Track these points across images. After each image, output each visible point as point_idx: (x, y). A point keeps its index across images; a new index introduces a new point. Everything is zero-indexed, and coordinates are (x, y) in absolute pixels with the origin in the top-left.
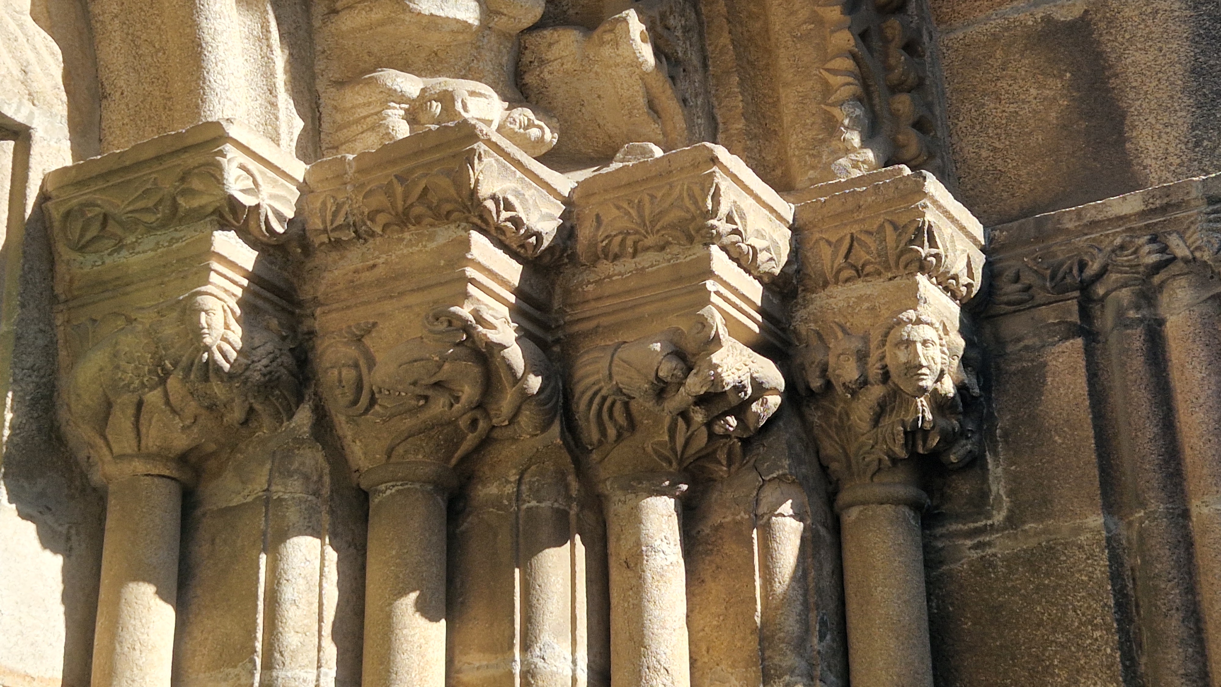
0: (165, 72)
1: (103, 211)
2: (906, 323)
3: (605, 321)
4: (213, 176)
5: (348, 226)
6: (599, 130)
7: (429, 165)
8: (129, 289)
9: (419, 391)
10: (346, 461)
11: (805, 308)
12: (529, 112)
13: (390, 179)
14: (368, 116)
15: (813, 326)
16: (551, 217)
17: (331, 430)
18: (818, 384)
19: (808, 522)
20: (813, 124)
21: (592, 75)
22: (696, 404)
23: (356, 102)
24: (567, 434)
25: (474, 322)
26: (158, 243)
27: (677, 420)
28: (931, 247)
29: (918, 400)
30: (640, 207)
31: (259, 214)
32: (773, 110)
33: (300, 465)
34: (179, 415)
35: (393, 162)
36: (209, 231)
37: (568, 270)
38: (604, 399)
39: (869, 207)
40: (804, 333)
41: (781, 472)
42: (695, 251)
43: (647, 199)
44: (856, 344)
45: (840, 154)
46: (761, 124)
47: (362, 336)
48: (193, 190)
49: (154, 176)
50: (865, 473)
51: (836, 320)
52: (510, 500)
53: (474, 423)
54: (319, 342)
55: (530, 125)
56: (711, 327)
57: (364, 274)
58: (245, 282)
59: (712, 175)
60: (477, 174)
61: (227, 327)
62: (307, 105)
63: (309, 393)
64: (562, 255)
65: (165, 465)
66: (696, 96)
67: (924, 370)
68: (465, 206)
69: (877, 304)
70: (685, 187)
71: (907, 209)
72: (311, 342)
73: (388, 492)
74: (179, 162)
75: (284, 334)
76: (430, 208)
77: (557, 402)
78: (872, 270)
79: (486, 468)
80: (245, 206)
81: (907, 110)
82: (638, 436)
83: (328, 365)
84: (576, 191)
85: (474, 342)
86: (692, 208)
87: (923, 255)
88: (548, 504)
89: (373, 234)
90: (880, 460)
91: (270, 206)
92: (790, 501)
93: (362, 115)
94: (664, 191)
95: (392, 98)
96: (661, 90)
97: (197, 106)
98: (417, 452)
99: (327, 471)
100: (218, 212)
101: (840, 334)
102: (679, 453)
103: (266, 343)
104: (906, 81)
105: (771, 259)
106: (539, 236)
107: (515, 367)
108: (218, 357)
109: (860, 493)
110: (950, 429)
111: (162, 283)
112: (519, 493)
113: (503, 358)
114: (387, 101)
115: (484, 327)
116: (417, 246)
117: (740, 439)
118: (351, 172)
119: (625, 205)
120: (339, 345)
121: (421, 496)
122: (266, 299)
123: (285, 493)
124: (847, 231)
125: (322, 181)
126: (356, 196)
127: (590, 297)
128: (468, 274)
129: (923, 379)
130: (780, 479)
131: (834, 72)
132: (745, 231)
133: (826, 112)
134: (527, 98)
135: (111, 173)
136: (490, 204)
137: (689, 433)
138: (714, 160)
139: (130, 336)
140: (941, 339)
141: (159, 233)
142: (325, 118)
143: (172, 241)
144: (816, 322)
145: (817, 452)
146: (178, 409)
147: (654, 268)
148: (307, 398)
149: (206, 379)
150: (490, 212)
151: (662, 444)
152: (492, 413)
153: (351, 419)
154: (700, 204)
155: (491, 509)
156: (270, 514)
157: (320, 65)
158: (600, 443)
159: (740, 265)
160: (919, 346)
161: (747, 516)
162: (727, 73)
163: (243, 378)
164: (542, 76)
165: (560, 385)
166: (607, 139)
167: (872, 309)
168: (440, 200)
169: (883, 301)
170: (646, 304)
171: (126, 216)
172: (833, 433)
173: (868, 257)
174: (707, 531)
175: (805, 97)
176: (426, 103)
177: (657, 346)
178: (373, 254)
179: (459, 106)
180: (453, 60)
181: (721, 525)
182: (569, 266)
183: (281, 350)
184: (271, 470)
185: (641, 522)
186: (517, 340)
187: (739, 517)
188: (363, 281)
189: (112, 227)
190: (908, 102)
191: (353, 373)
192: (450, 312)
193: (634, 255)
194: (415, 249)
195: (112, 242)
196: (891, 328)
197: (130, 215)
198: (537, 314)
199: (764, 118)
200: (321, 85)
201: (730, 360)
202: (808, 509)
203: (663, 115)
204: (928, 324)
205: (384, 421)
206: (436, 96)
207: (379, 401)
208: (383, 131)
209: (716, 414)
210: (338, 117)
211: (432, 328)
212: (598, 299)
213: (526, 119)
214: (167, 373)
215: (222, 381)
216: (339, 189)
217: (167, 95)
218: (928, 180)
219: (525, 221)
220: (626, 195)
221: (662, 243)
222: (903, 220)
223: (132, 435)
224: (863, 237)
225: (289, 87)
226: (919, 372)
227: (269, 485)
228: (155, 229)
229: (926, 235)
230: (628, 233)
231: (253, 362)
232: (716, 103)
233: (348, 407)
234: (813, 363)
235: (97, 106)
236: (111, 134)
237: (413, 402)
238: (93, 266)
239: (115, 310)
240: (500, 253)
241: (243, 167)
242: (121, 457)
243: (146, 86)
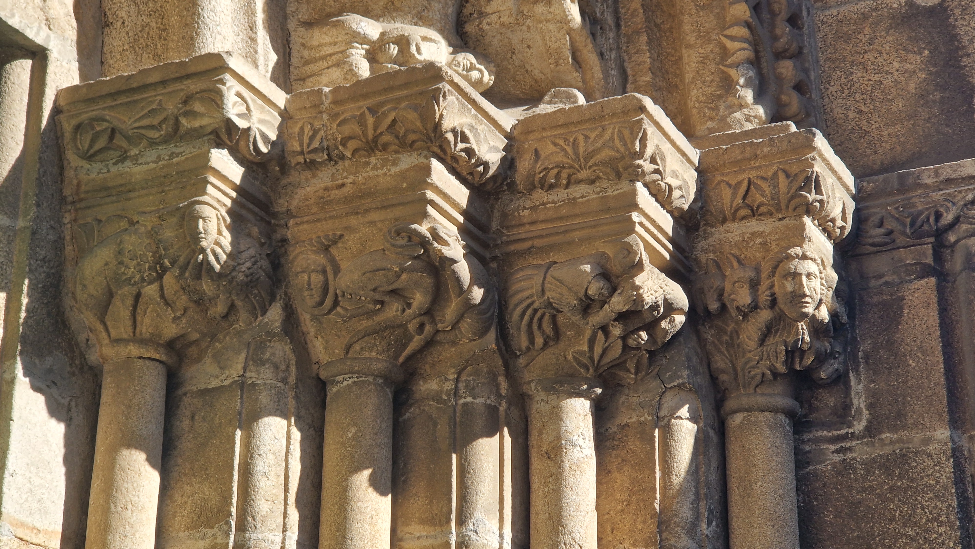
0: (161, 7)
1: (112, 126)
2: (794, 258)
3: (538, 243)
4: (214, 100)
5: (322, 150)
6: (526, 75)
7: (399, 100)
8: (132, 195)
9: (377, 296)
10: (308, 354)
11: (705, 240)
12: (471, 58)
13: (362, 110)
14: (334, 54)
15: (712, 256)
16: (496, 149)
17: (297, 327)
18: (716, 307)
19: (701, 425)
20: (712, 81)
21: (525, 28)
22: (616, 320)
23: (322, 41)
24: (500, 340)
25: (431, 238)
26: (159, 157)
27: (597, 332)
28: (816, 194)
29: (799, 324)
30: (575, 145)
31: (249, 135)
32: (675, 67)
33: (271, 355)
34: (171, 307)
35: (365, 96)
36: (206, 148)
37: (506, 196)
38: (536, 311)
39: (765, 157)
40: (704, 261)
41: (681, 381)
42: (622, 186)
43: (581, 139)
44: (750, 274)
45: (735, 109)
47: (329, 246)
48: (195, 112)
49: (159, 98)
50: (750, 384)
51: (732, 252)
52: (449, 395)
53: (422, 326)
54: (291, 249)
55: (472, 68)
56: (636, 253)
57: (333, 192)
58: (234, 194)
59: (640, 121)
60: (441, 110)
61: (220, 233)
62: (279, 41)
63: (280, 293)
64: (502, 184)
65: (156, 350)
66: (611, 51)
67: (807, 299)
68: (429, 138)
69: (768, 241)
70: (616, 130)
71: (799, 161)
72: (283, 249)
73: (345, 383)
74: (183, 87)
75: (263, 241)
76: (397, 137)
77: (494, 312)
78: (765, 210)
79: (427, 366)
80: (239, 128)
81: (789, 74)
82: (562, 345)
83: (299, 269)
84: (517, 128)
85: (429, 256)
86: (622, 149)
87: (811, 200)
88: (482, 400)
89: (342, 157)
90: (763, 374)
91: (258, 129)
92: (687, 407)
93: (327, 52)
94: (597, 132)
95: (356, 40)
96: (584, 44)
97: (192, 38)
98: (371, 350)
99: (293, 362)
100: (215, 132)
101: (736, 264)
102: (596, 361)
103: (249, 248)
104: (788, 49)
105: (682, 196)
106: (486, 165)
107: (462, 280)
108: (211, 258)
109: (745, 401)
110: (823, 350)
111: (163, 192)
112: (456, 389)
113: (453, 271)
114: (351, 42)
115: (439, 244)
116: (382, 169)
117: (649, 351)
118: (327, 103)
119: (561, 143)
120: (309, 253)
121: (373, 388)
122: (249, 210)
123: (258, 379)
124: (745, 176)
125: (300, 109)
126: (331, 123)
127: (525, 221)
128: (428, 196)
129: (806, 307)
130: (680, 387)
131: (732, 38)
132: (665, 171)
133: (723, 72)
135: (119, 93)
136: (450, 136)
137: (606, 345)
138: (642, 109)
139: (133, 237)
140: (821, 273)
141: (160, 148)
142: (294, 54)
143: (172, 155)
144: (714, 252)
145: (709, 365)
146: (170, 302)
147: (585, 199)
148: (278, 298)
149: (198, 277)
150: (449, 142)
151: (582, 353)
152: (438, 319)
153: (315, 318)
154: (629, 146)
155: (431, 403)
156: (244, 397)
157: (291, 8)
158: (528, 349)
159: (657, 201)
160: (804, 278)
161: (650, 418)
162: (637, 32)
163: (230, 277)
164: (481, 26)
165: (497, 297)
166: (533, 83)
167: (764, 244)
168: (407, 132)
169: (773, 238)
170: (576, 230)
171: (133, 131)
172: (723, 349)
173: (762, 199)
174: (614, 429)
175: (706, 58)
176: (385, 45)
177: (588, 268)
178: (342, 175)
179: (413, 49)
180: (407, 9)
181: (627, 425)
182: (507, 192)
183: (260, 255)
184: (246, 359)
185: (561, 420)
186: (465, 256)
187: (643, 419)
188: (332, 198)
189: (119, 141)
190: (791, 68)
191: (321, 278)
192: (410, 229)
193: (567, 186)
194: (380, 172)
195: (118, 153)
196: (781, 261)
197: (135, 131)
198: (479, 233)
199: (668, 73)
200: (291, 25)
201: (650, 283)
202: (702, 413)
203: (583, 65)
204: (811, 259)
205: (345, 321)
206: (394, 40)
207: (341, 304)
208: (347, 67)
209: (632, 329)
210: (306, 53)
211: (394, 242)
212: (533, 223)
213: (468, 62)
214: (165, 270)
215: (212, 280)
216: (316, 117)
217: (162, 27)
218: (817, 137)
219: (477, 152)
220: (562, 134)
221: (593, 177)
222: (794, 169)
223: (129, 323)
224: (759, 182)
225: (267, 25)
226: (803, 300)
227: (244, 372)
228: (157, 144)
229: (813, 184)
230: (564, 167)
231: (239, 264)
232: (626, 58)
233: (314, 307)
234: (712, 288)
235: (100, 33)
236: (112, 58)
237: (371, 306)
238: (98, 173)
239: (119, 213)
240: (452, 178)
241: (239, 95)
242: (118, 341)
243: (144, 18)
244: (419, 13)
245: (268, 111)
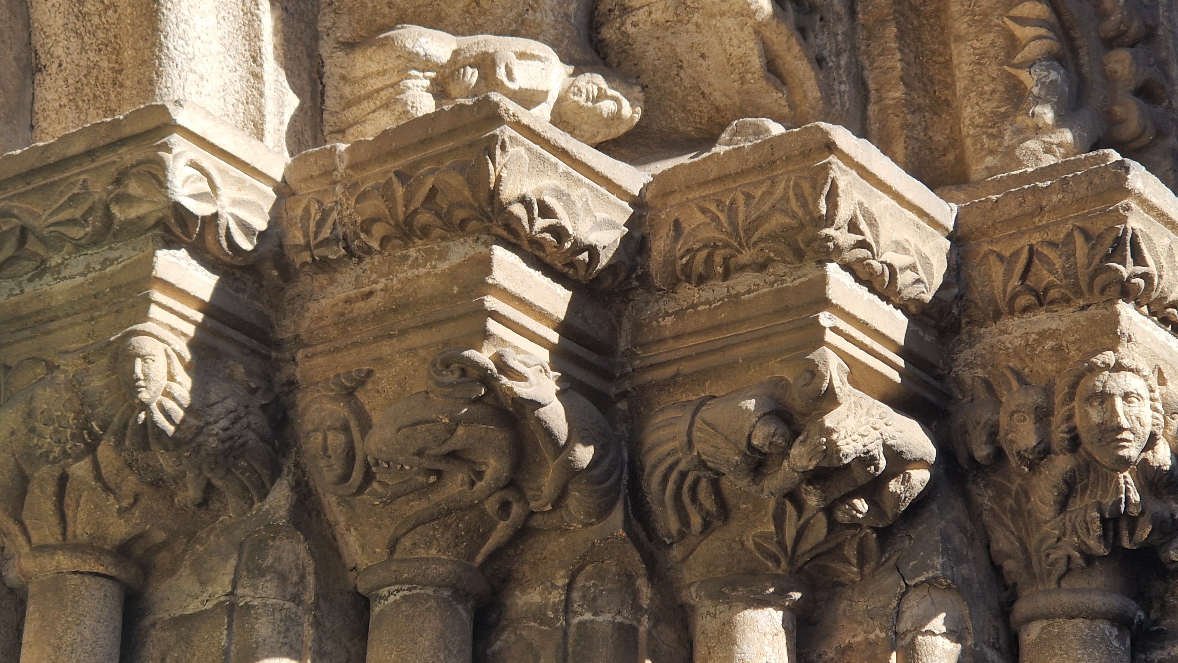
0: (115, 37)
1: (21, 223)
2: (1102, 370)
3: (686, 367)
4: (155, 177)
5: (336, 240)
6: (702, 101)
7: (439, 158)
8: (52, 326)
9: (426, 463)
10: (340, 556)
11: (971, 347)
12: (599, 79)
13: (389, 175)
14: (382, 89)
15: (980, 372)
16: (611, 225)
17: (318, 514)
18: (985, 453)
19: (969, 643)
20: (993, 91)
21: (691, 27)
22: (809, 482)
23: (369, 70)
24: (634, 522)
25: (495, 370)
26: (88, 266)
27: (784, 504)
28: (1136, 264)
29: (1121, 476)
30: (732, 209)
31: (218, 225)
32: (944, 72)
33: (275, 560)
34: (114, 493)
35: (394, 154)
36: (150, 249)
37: (639, 296)
38: (683, 475)
39: (1055, 209)
40: (969, 381)
41: (931, 575)
42: (805, 272)
43: (741, 199)
44: (1035, 398)
45: (1028, 134)
46: (927, 92)
47: (354, 389)
48: (129, 195)
49: (82, 177)
50: (1049, 574)
51: (1011, 364)
52: (556, 611)
53: (505, 507)
54: (300, 395)
55: (601, 96)
56: (823, 377)
57: (357, 305)
58: (199, 317)
59: (826, 167)
60: (499, 169)
61: (171, 377)
62: (305, 75)
63: (288, 464)
64: (628, 277)
65: (98, 559)
66: (838, 54)
67: (1125, 435)
68: (484, 213)
69: (1064, 343)
70: (792, 183)
71: (1105, 213)
72: (291, 396)
73: (392, 599)
74: (115, 158)
75: (253, 385)
76: (438, 215)
77: (620, 478)
78: (1057, 295)
79: (526, 568)
80: (197, 217)
81: (1126, 71)
82: (735, 525)
83: (310, 427)
84: (650, 188)
85: (497, 398)
86: (800, 212)
87: (1126, 275)
88: (608, 617)
89: (369, 251)
90: (1069, 558)
91: (233, 215)
92: (943, 615)
93: (375, 87)
94: (764, 188)
95: (413, 65)
96: (785, 46)
97: (151, 82)
98: (428, 546)
99: (311, 569)
100: (161, 223)
101: (1015, 384)
102: (789, 549)
103: (226, 398)
104: (1124, 33)
105: (918, 281)
106: (592, 250)
107: (556, 432)
108: (159, 417)
109: (1043, 602)
110: (1167, 515)
111: (92, 319)
112: (568, 602)
113: (539, 420)
114: (407, 69)
115: (510, 378)
116: (424, 266)
117: (876, 530)
118: (342, 167)
119: (713, 208)
120: (324, 401)
121: (434, 605)
122: (229, 339)
123: (254, 598)
124: (1024, 242)
125: (304, 180)
126: (348, 199)
127: (667, 333)
128: (487, 305)
129: (1124, 447)
130: (931, 583)
131: (1021, 21)
132: (877, 242)
133: (1010, 76)
134: (604, 59)
135: (33, 173)
136: (518, 210)
137: (801, 522)
138: (831, 147)
139: (48, 390)
140: (1152, 391)
141: (90, 252)
142: (330, 92)
143: (106, 263)
144: (984, 366)
145: (988, 547)
146: (113, 486)
147: (752, 295)
148: (285, 472)
149: (145, 446)
150: (519, 220)
151: (766, 536)
152: (530, 493)
153: (342, 500)
154: (811, 206)
155: (532, 624)
156: (234, 626)
157: (325, 22)
158: (682, 535)
159: (872, 290)
160: (1119, 402)
161: (883, 635)
162: (882, 22)
163: (194, 445)
164: (623, 28)
165: (626, 455)
167: (1058, 349)
168: (451, 205)
169: (1071, 339)
170: (739, 344)
171: (48, 229)
172: (1007, 520)
173: (1052, 278)
174: (831, 654)
175: (983, 55)
176: (458, 70)
177: (751, 404)
178: (369, 278)
179: (501, 73)
180: (500, 10)
181: (850, 646)
182: (640, 291)
183: (247, 407)
184: (237, 569)
185: (734, 643)
186: (558, 394)
187: (872, 636)
188: (355, 315)
189: (32, 245)
190: (1127, 62)
191: (342, 438)
192: (463, 356)
193: (726, 275)
194: (422, 271)
195: (32, 265)
196: (1082, 376)
197: (52, 229)
198: (593, 358)
199: (933, 83)
200: (325, 48)
201: (851, 423)
202: (970, 625)
204: (1132, 370)
205: (385, 504)
206: (472, 60)
207: (378, 477)
208: (399, 108)
209: (836, 495)
210: (347, 91)
211: (439, 378)
212: (677, 337)
213: (596, 87)
214: (96, 439)
215: (167, 450)
216: (326, 191)
217: (117, 67)
218: (1132, 172)
219: (571, 231)
220: (714, 195)
221: (761, 260)
222: (1098, 227)
223: (54, 520)
224: (1046, 251)
225: (281, 52)
226: (1119, 437)
227: (234, 588)
228: (83, 247)
229: (1129, 248)
230: (715, 247)
231: (208, 424)
232: (867, 63)
233: (335, 484)
234: (978, 423)
235: (29, 82)
236: (45, 119)
237: (421, 479)
238: (9, 296)
239: (35, 354)
240: (537, 275)
241: (194, 165)
242: (42, 549)
243: (91, 54)
244: (520, 15)
245: (252, 186)
